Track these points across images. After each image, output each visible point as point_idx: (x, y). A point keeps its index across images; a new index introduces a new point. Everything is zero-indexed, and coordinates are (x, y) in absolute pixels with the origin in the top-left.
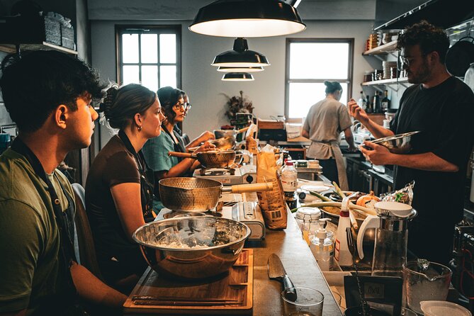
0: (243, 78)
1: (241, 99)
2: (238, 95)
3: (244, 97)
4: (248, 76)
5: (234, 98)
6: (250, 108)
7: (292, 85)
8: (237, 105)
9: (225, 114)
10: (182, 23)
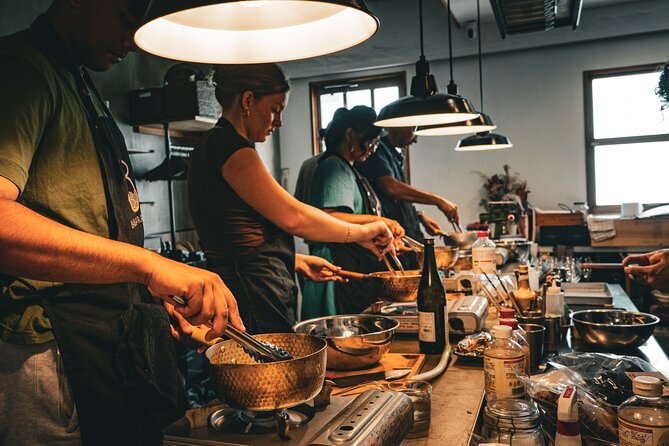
0: (491, 143)
1: (507, 177)
2: (501, 172)
3: (511, 174)
4: (501, 140)
5: (495, 178)
6: (522, 191)
7: (598, 150)
8: (499, 189)
9: (481, 205)
10: (405, 69)
